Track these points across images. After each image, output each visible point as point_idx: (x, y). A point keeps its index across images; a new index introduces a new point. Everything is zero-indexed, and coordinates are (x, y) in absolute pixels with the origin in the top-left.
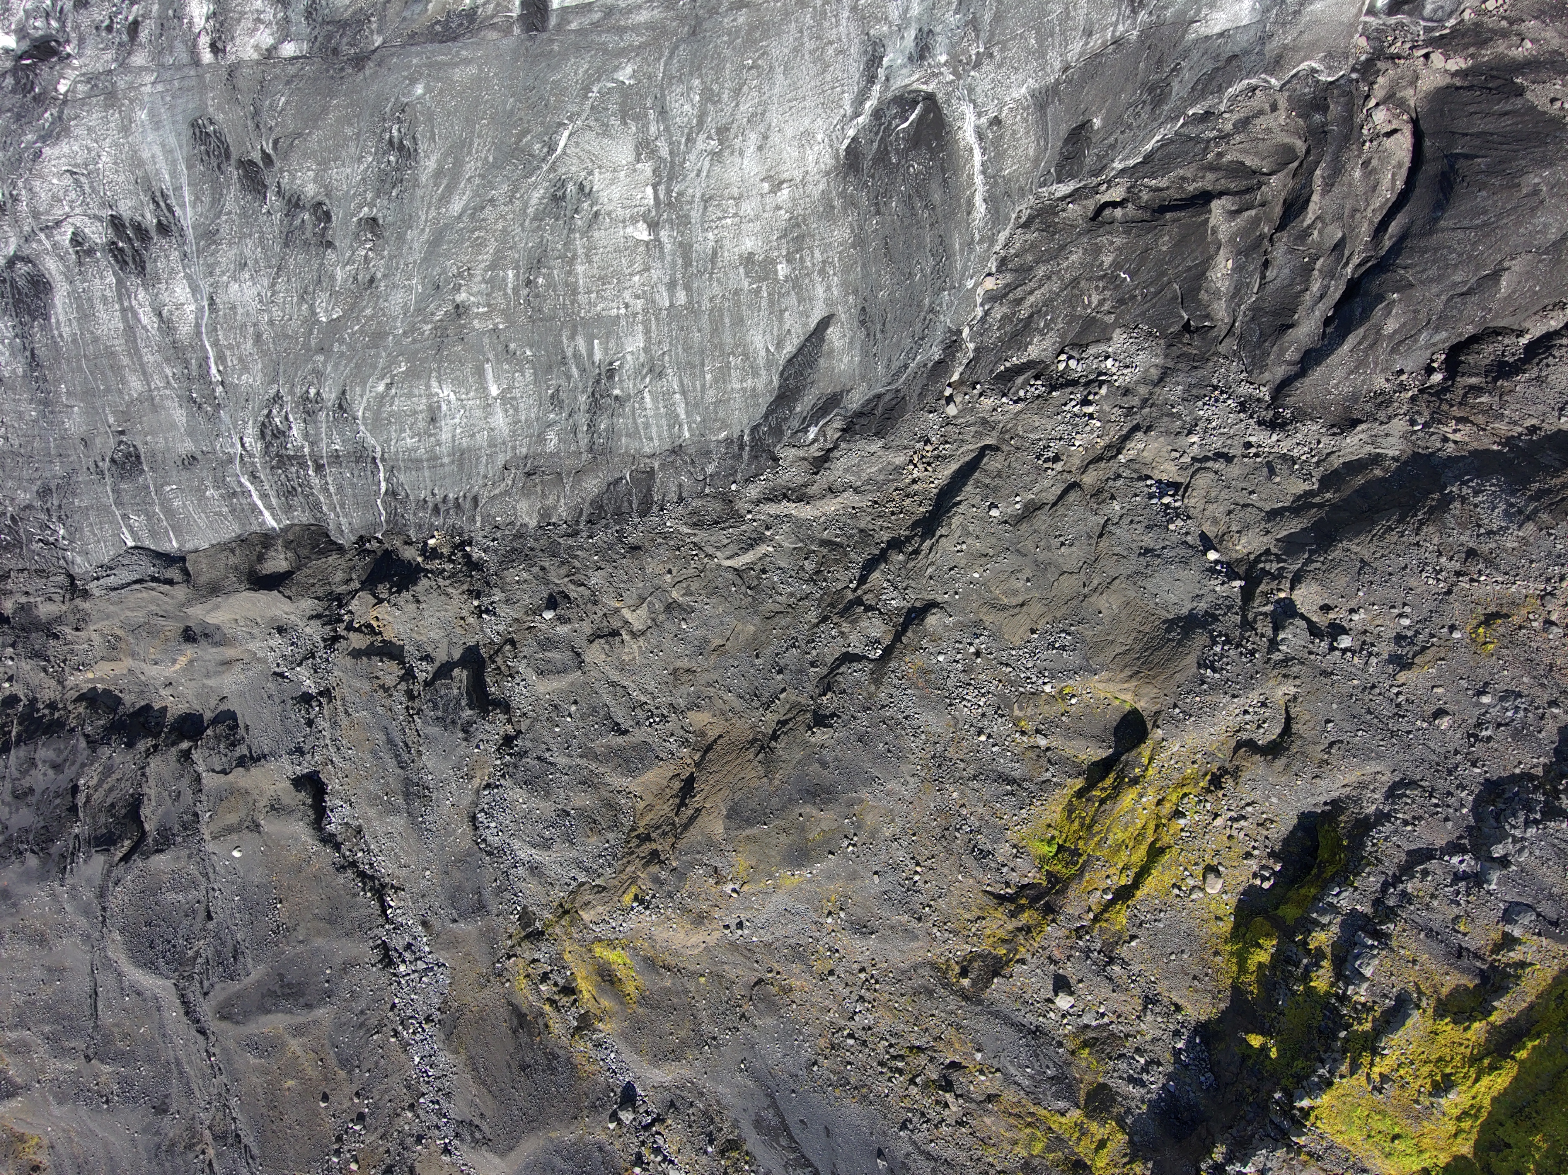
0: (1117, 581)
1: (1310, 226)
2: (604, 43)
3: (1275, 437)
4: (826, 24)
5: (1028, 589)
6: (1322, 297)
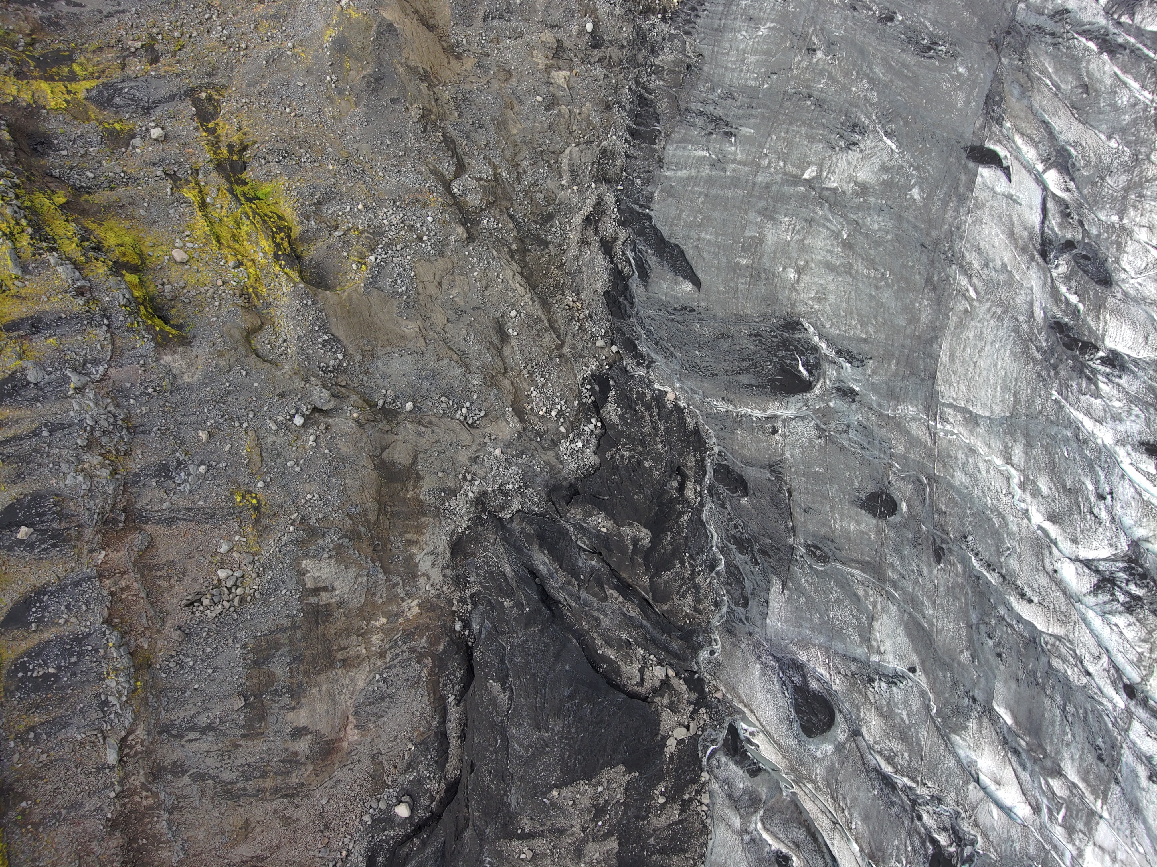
0: (423, 343)
1: (603, 589)
3: (471, 494)
5: (448, 294)
6: (552, 575)
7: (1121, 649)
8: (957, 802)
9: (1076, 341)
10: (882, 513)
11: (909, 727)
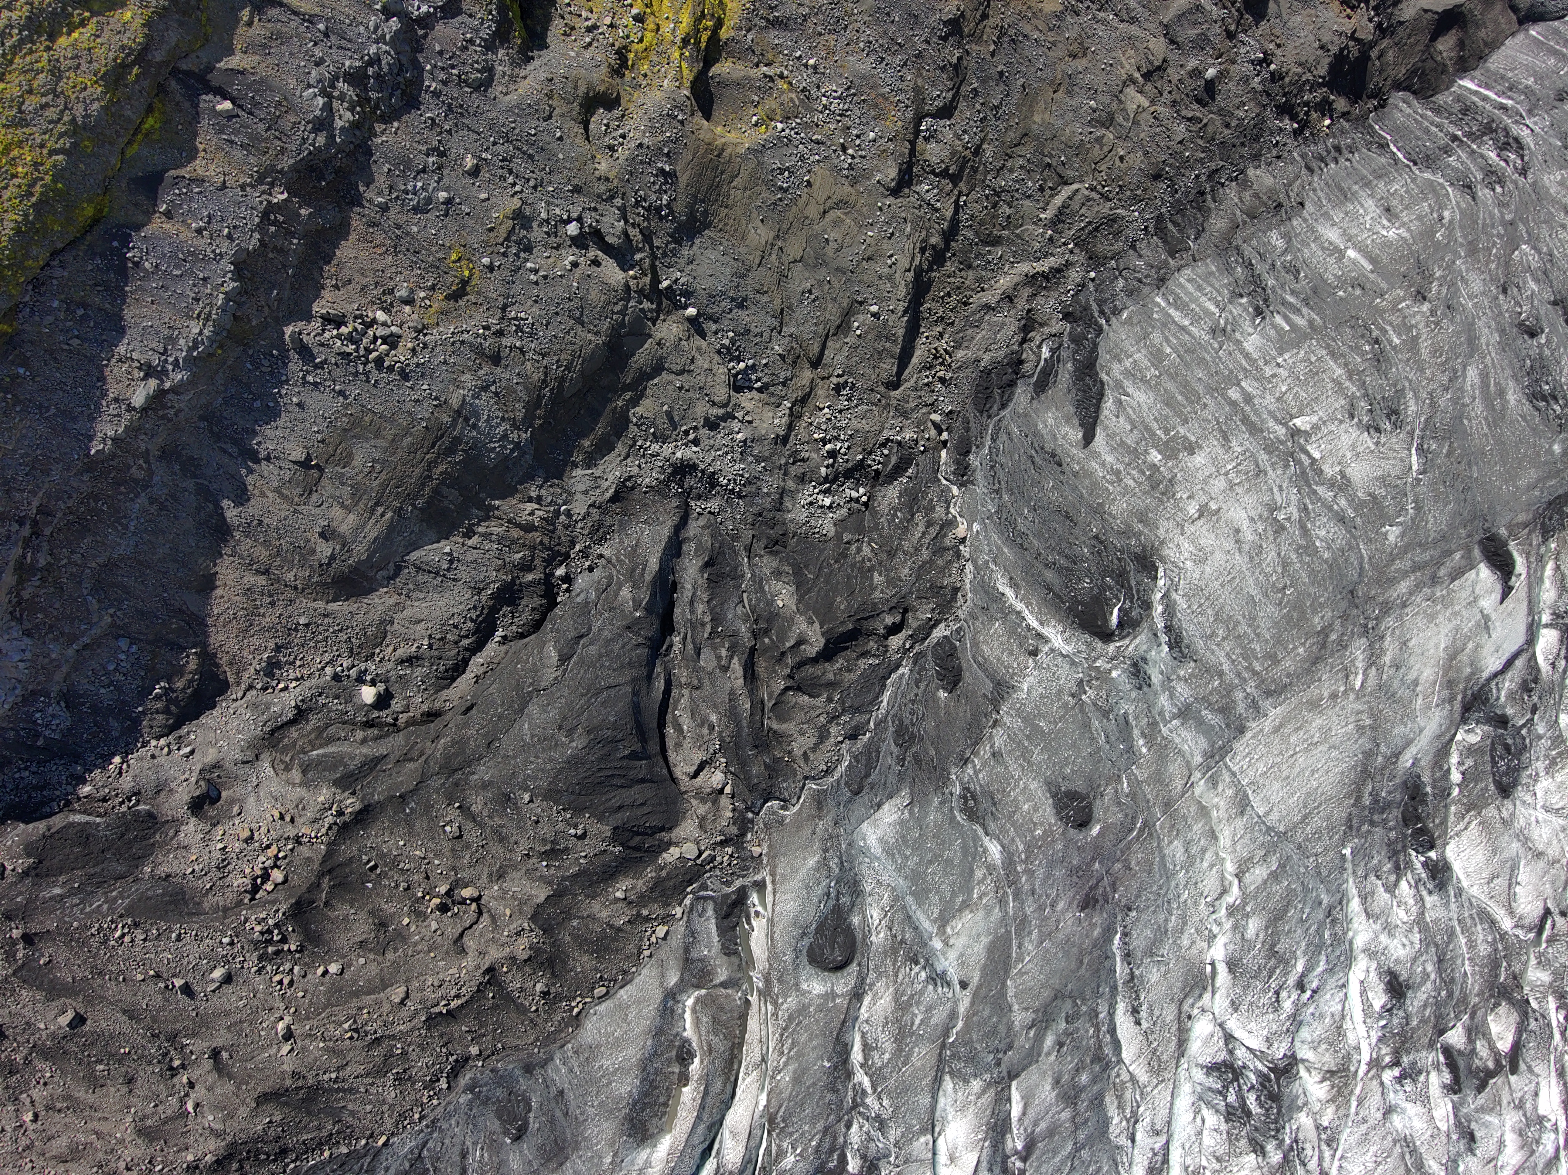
0: (757, 261)
1: (731, 658)
2: (1425, 551)
3: (679, 455)
4: (1238, 651)
5: (825, 231)
6: (692, 602)
7: (1187, 1146)
8: (897, 1142)
9: (1418, 819)
10: (1068, 817)
11: (912, 1034)
